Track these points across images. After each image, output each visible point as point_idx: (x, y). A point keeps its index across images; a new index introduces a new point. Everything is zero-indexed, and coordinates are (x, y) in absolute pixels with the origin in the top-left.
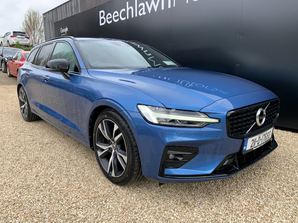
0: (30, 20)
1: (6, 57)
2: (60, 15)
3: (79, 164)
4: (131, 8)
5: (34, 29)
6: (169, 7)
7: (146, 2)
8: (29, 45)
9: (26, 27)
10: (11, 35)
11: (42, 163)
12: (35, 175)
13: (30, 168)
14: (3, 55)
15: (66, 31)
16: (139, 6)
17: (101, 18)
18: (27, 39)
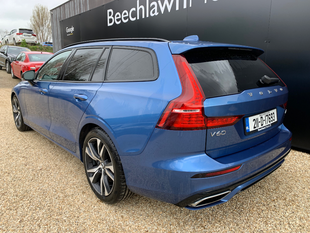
0: (38, 15)
1: (11, 57)
2: (68, 11)
3: (74, 202)
4: (142, 7)
5: (43, 26)
6: (185, 7)
7: (158, 1)
8: (35, 43)
9: (34, 23)
10: (17, 32)
11: (31, 199)
12: (19, 220)
13: (16, 208)
14: (8, 55)
15: (72, 31)
16: (151, 5)
17: (109, 18)
18: (34, 36)
